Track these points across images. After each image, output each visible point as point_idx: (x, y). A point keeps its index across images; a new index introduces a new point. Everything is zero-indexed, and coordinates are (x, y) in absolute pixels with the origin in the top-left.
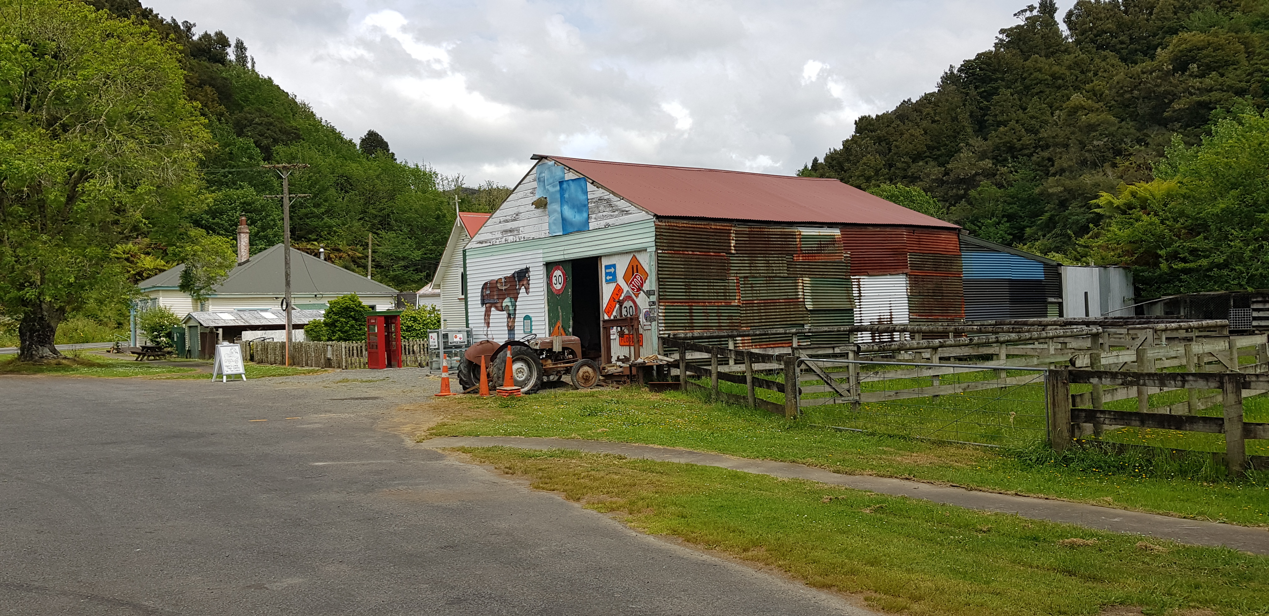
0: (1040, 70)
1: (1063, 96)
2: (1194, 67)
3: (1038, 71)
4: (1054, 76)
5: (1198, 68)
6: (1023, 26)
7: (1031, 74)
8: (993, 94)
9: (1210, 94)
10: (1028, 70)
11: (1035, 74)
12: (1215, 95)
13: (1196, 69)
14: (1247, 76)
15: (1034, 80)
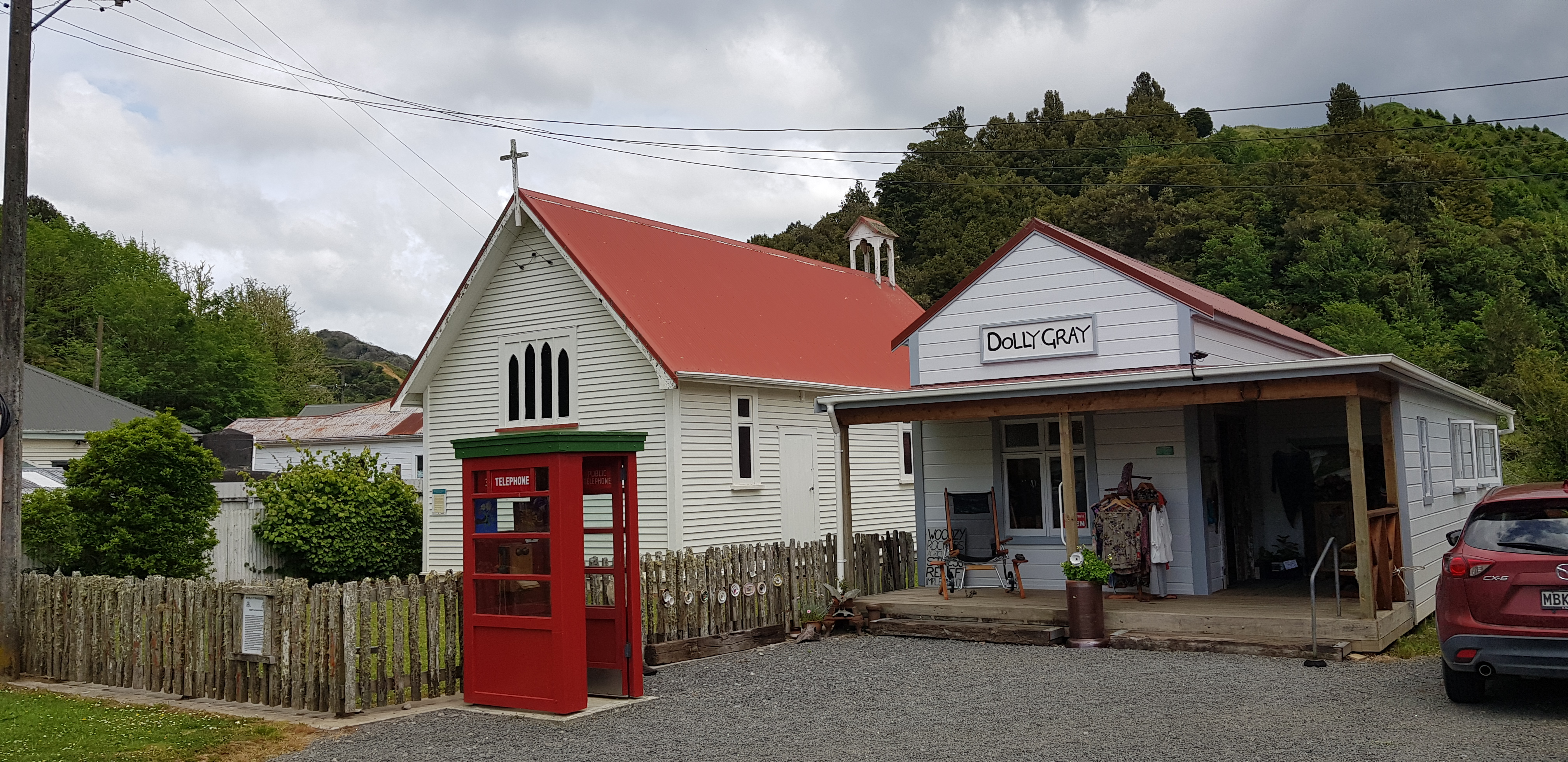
0: (971, 191)
1: (998, 224)
2: (1168, 191)
3: (969, 191)
4: (988, 200)
5: (1173, 192)
6: (935, 141)
7: (961, 194)
8: (918, 216)
9: (1199, 222)
10: (957, 191)
11: (966, 196)
12: (1206, 223)
13: (1171, 194)
14: (1236, 203)
15: (965, 202)
